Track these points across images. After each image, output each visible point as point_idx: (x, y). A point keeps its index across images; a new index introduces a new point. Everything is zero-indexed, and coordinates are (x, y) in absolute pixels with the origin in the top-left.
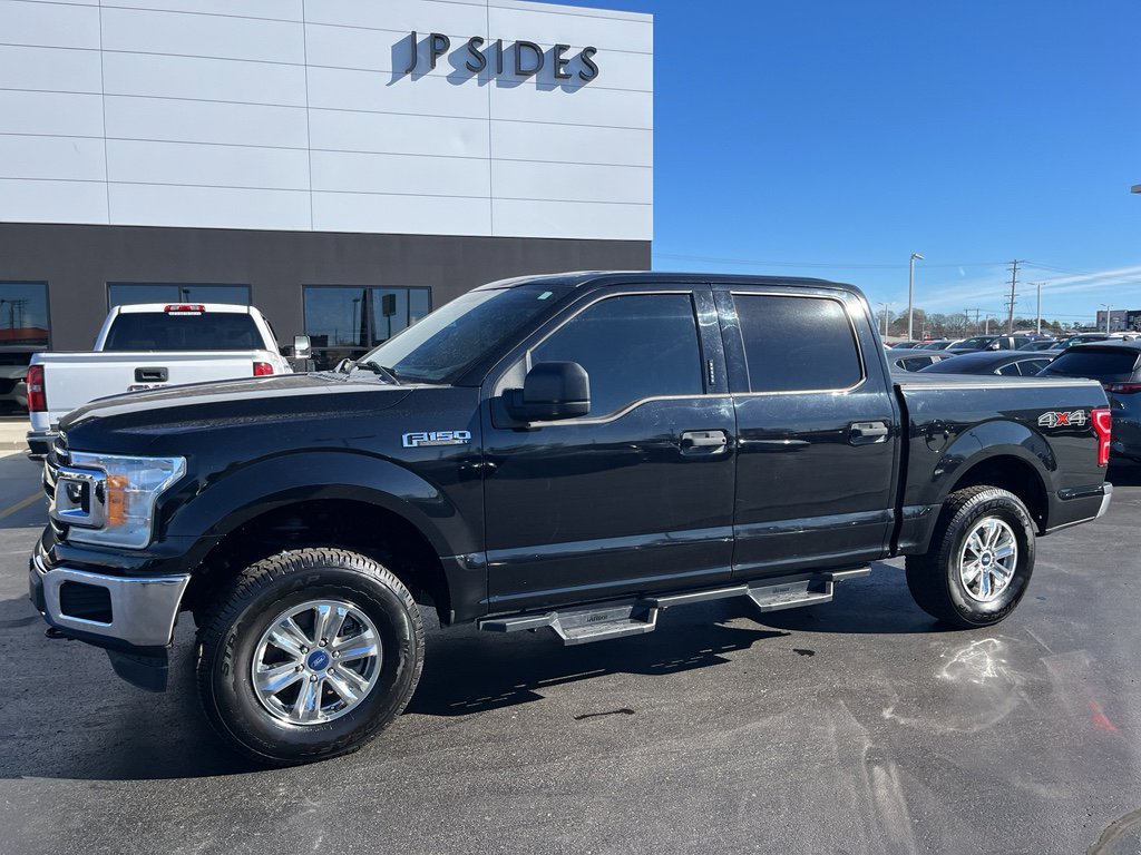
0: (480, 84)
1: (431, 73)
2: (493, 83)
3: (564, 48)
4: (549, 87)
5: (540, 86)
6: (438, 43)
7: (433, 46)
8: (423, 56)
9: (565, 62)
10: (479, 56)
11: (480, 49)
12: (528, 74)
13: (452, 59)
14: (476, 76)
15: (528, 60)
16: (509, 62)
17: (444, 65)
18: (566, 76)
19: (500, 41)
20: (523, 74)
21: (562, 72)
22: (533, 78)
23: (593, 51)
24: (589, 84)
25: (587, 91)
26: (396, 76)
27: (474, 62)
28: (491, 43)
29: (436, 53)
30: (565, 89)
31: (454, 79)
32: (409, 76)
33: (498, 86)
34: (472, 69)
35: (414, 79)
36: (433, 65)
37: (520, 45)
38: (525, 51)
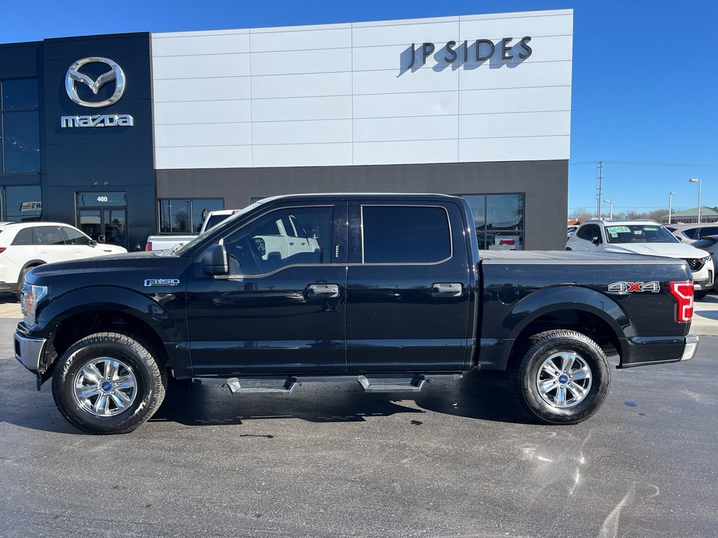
0: (453, 70)
1: (424, 66)
2: (462, 67)
3: (509, 40)
4: (498, 66)
5: (492, 66)
6: (428, 48)
7: (424, 49)
8: (418, 57)
9: (509, 49)
10: (453, 53)
11: (453, 49)
12: (484, 59)
13: (435, 57)
14: (451, 65)
15: (484, 50)
16: (472, 54)
17: (431, 61)
18: (510, 58)
19: (466, 42)
20: (480, 60)
21: (507, 55)
22: (488, 62)
23: (528, 39)
24: (526, 61)
25: (524, 66)
26: (403, 71)
27: (449, 56)
28: (461, 43)
29: (426, 54)
30: (509, 66)
31: (437, 69)
32: (410, 70)
33: (464, 69)
34: (448, 61)
35: (412, 72)
36: (424, 62)
37: (479, 42)
38: (482, 45)
